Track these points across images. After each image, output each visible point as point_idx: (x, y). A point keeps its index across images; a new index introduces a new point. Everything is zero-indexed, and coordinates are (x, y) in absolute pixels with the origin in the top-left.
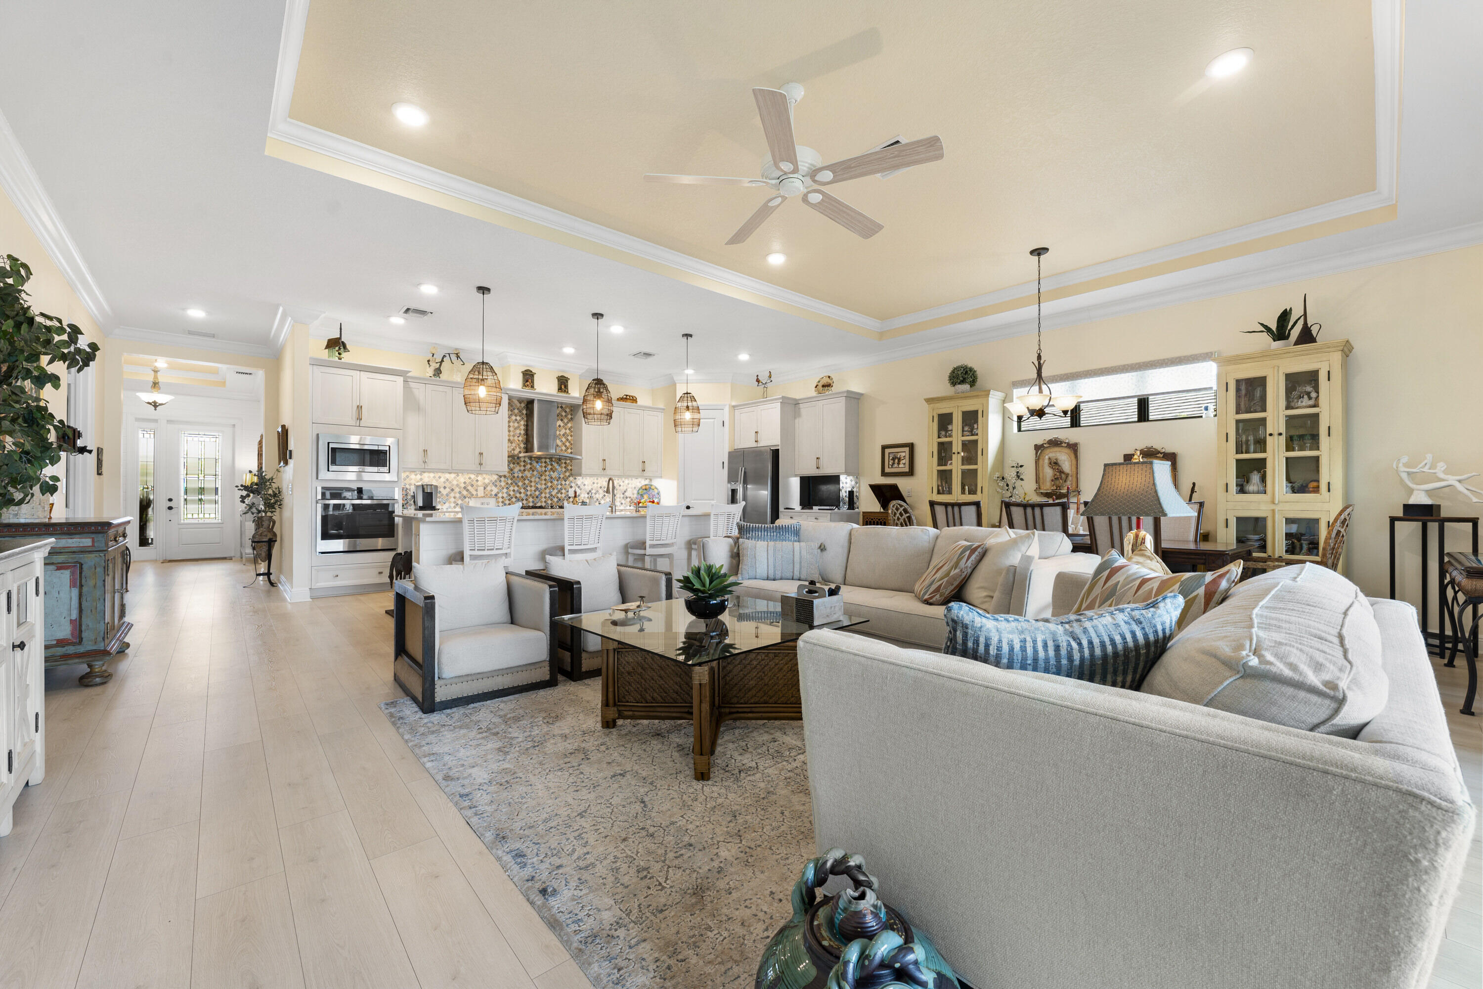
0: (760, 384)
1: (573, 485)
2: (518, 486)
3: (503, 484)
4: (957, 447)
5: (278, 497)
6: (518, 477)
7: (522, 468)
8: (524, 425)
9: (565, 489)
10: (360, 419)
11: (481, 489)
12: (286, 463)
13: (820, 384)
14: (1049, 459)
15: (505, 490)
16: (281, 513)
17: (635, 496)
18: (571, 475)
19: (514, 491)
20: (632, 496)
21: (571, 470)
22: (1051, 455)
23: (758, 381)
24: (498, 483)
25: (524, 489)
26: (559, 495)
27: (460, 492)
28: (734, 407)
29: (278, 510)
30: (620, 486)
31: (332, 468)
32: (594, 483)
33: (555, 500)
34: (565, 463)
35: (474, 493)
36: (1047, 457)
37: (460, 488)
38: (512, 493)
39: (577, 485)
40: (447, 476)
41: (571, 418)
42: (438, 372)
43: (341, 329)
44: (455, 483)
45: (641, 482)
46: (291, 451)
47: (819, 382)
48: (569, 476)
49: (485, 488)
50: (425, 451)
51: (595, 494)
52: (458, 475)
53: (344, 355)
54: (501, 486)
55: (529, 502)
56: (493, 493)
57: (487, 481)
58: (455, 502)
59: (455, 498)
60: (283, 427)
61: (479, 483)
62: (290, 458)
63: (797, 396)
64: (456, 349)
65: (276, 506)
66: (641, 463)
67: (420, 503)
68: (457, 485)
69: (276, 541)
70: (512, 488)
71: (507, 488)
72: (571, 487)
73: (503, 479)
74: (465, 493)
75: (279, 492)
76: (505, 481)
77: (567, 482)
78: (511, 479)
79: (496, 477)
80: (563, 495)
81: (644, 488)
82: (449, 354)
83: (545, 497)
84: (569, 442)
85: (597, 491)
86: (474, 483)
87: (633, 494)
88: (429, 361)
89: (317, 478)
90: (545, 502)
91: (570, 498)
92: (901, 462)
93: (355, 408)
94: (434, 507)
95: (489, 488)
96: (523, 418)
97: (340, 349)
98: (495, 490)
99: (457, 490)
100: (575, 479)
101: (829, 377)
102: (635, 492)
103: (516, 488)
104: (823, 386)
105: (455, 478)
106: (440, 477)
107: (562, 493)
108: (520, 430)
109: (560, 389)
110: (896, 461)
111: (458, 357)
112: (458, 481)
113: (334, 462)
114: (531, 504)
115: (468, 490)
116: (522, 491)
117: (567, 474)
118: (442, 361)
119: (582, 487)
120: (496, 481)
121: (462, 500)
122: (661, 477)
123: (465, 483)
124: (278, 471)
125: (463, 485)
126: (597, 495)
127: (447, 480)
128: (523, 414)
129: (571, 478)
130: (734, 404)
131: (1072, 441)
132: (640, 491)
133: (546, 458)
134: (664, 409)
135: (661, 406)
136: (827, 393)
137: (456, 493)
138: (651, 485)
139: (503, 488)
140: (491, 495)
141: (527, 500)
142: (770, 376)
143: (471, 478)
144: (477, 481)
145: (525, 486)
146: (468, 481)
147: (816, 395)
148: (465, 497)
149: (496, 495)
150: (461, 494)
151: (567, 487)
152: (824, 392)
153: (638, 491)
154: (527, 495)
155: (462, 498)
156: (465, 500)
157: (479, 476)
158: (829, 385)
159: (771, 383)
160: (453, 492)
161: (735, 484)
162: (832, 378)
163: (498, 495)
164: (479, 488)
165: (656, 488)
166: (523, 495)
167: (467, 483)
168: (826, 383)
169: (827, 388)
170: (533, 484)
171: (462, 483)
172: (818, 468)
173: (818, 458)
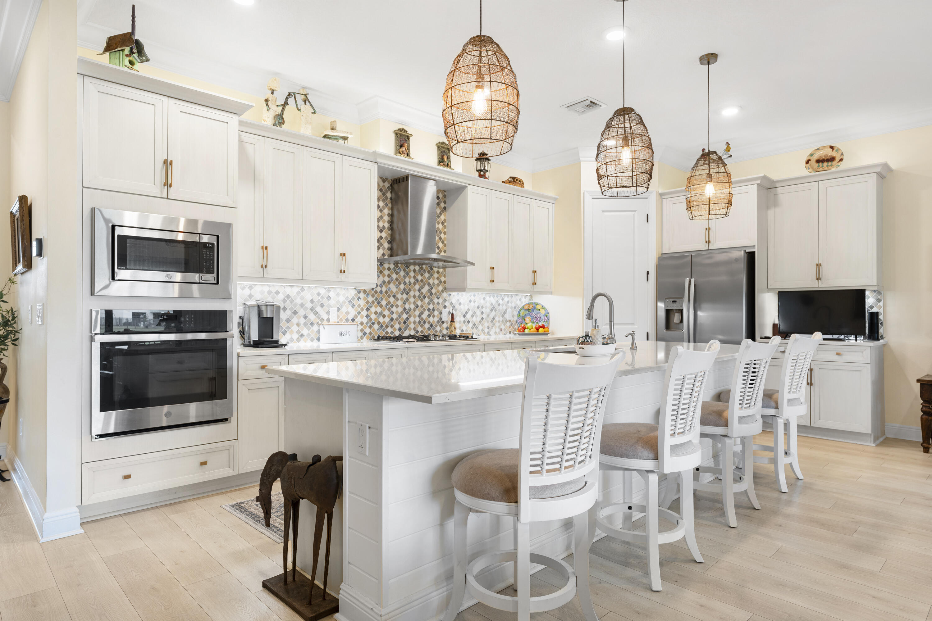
1: (447, 304)
2: (381, 306)
3: (362, 302)
5: (11, 326)
6: (381, 292)
7: (387, 279)
8: (388, 215)
9: (438, 310)
10: (168, 185)
11: (333, 311)
12: (29, 265)
13: (816, 157)
15: (365, 313)
16: (15, 354)
17: (516, 318)
18: (445, 289)
19: (376, 313)
20: (512, 319)
21: (445, 282)
24: (355, 302)
25: (389, 310)
26: (431, 319)
27: (305, 317)
28: (661, 195)
29: (11, 347)
30: (499, 305)
31: (122, 274)
32: (470, 301)
33: (427, 326)
34: (438, 272)
35: (325, 317)
37: (306, 310)
38: (373, 316)
39: (451, 304)
40: (288, 290)
41: (445, 208)
42: (280, 120)
43: (133, 16)
44: (298, 301)
45: (522, 301)
46: (40, 242)
47: (812, 155)
48: (443, 291)
49: (339, 309)
50: (265, 248)
51: (472, 316)
52: (302, 289)
53: (137, 66)
54: (359, 306)
55: (395, 329)
56: (350, 317)
57: (341, 299)
58: (298, 332)
59: (298, 325)
60: (23, 199)
61: (332, 302)
62: (40, 254)
63: (775, 176)
64: (304, 88)
65: (9, 342)
66: (531, 273)
67: (255, 336)
68: (302, 305)
69: (7, 401)
70: (373, 310)
71: (368, 309)
72: (445, 307)
73: (362, 295)
74: (312, 317)
75: (14, 318)
76: (364, 299)
77: (441, 301)
78: (373, 296)
79: (353, 293)
80: (436, 319)
81: (526, 307)
82: (294, 93)
83: (414, 322)
84: (443, 242)
85: (475, 313)
86: (325, 301)
87: (513, 316)
88: (267, 101)
89: (92, 293)
90: (415, 329)
91: (443, 322)
93: (160, 164)
94: (277, 341)
95: (344, 310)
96: (386, 205)
97: (132, 52)
98: (352, 313)
99: (301, 312)
100: (450, 295)
101: (832, 147)
102: (516, 313)
103: (379, 310)
104: (818, 161)
105: (298, 293)
106: (277, 293)
107: (434, 316)
108: (384, 222)
109: (441, 161)
111: (306, 101)
112: (302, 298)
113: (123, 263)
114: (397, 333)
115: (316, 313)
116: (387, 313)
117: (440, 288)
118: (286, 103)
119: (457, 306)
120: (353, 298)
122: (551, 293)
123: (312, 301)
124: (12, 281)
125: (309, 305)
126: (474, 318)
127: (288, 296)
128: (387, 198)
129: (445, 295)
130: (661, 191)
132: (522, 312)
133: (415, 264)
134: (555, 199)
135: (552, 194)
136: (833, 169)
137: (299, 318)
138: (537, 304)
139: (362, 310)
140: (347, 320)
141: (392, 326)
142: (728, 149)
143: (321, 294)
144: (329, 298)
145: (390, 306)
146: (316, 298)
147: (810, 174)
148: (312, 324)
149: (353, 320)
150: (307, 318)
151: (441, 307)
152: (826, 168)
153: (519, 312)
154: (392, 319)
155: (309, 325)
156: (312, 328)
157: (332, 291)
158: (832, 159)
159: (730, 158)
160: (296, 316)
161: (673, 302)
162: (835, 149)
163: (357, 320)
164: (331, 309)
165: (543, 307)
166: (387, 320)
167: (315, 302)
168: (826, 156)
169: (830, 163)
170: (400, 303)
171: (309, 302)
172: (819, 278)
173: (819, 265)
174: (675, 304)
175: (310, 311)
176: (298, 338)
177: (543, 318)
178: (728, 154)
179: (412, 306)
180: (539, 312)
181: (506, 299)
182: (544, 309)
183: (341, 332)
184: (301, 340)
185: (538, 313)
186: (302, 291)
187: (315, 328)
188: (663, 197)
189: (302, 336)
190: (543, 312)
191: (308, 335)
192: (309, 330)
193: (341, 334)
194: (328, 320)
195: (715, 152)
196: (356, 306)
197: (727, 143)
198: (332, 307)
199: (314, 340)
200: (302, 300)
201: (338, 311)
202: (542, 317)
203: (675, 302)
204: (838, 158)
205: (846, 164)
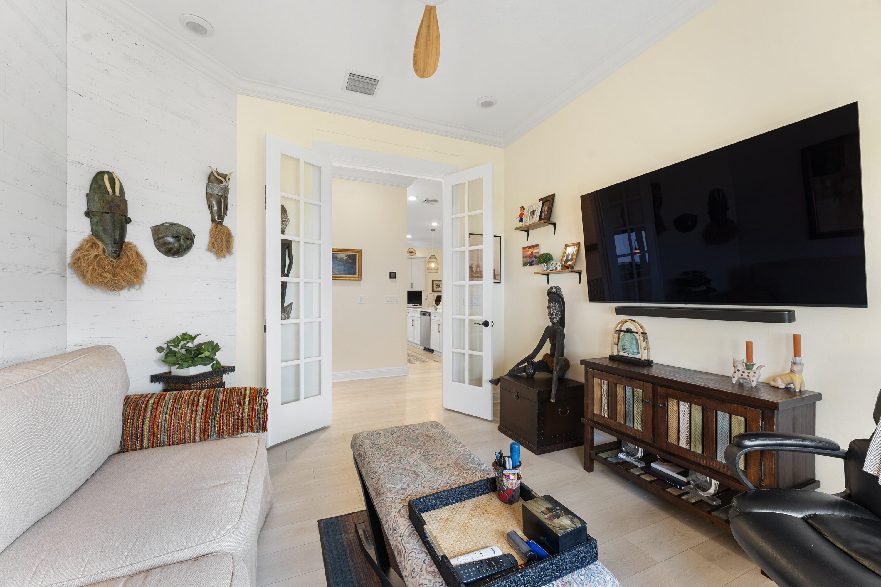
13: (409, 251)
101: (413, 249)
104: (409, 252)
110: (438, 286)
147: (408, 255)
152: (412, 255)
158: (413, 252)
172: (412, 288)
173: (412, 284)
204: (414, 253)
205: (417, 255)
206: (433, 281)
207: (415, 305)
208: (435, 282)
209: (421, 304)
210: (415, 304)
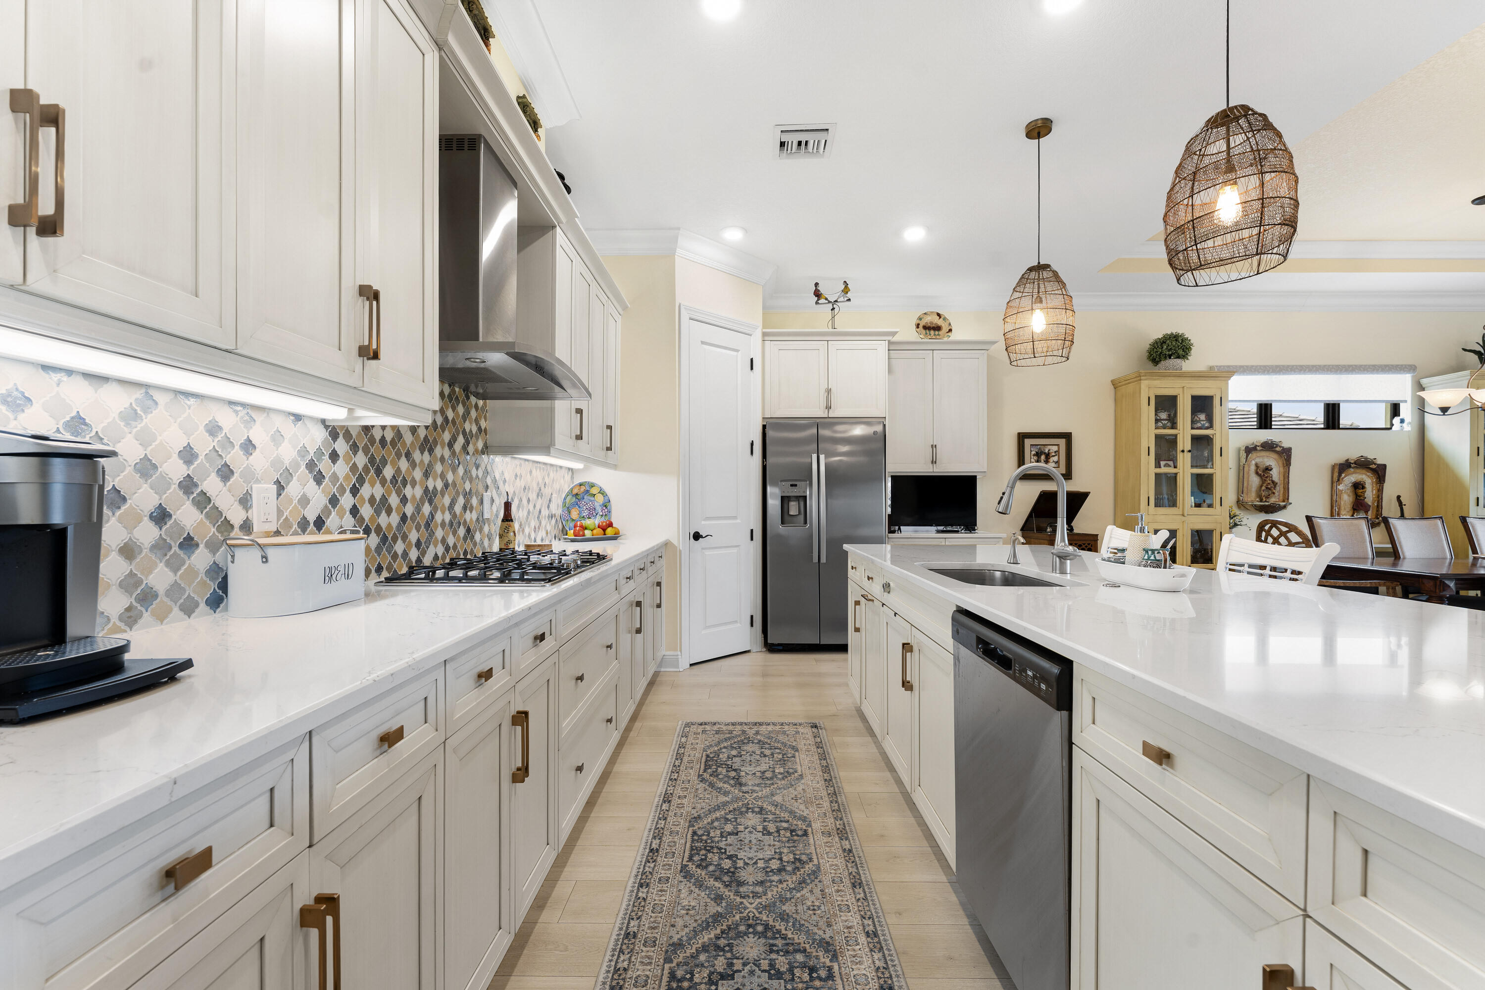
0: (822, 301)
1: (489, 480)
2: (383, 482)
3: (341, 469)
4: (1184, 442)
11: (263, 493)
13: (922, 324)
14: (1257, 466)
15: (347, 501)
17: (560, 511)
18: (487, 448)
19: (372, 500)
20: (557, 513)
21: (487, 430)
22: (1258, 460)
23: (818, 294)
24: (324, 465)
25: (398, 492)
26: (468, 516)
27: (161, 516)
32: (516, 476)
33: (462, 532)
34: (477, 407)
35: (236, 516)
36: (1253, 462)
37: (161, 487)
38: (366, 511)
39: (494, 480)
47: (920, 319)
48: (484, 451)
49: (279, 488)
51: (519, 507)
54: (334, 477)
55: (410, 546)
56: (311, 514)
57: (286, 452)
61: (259, 461)
66: (607, 431)
68: (146, 468)
70: (366, 491)
71: (355, 491)
73: (341, 445)
76: (346, 458)
78: (365, 448)
80: (474, 515)
81: (576, 491)
83: (443, 525)
85: (521, 500)
86: (234, 457)
90: (443, 542)
91: (484, 522)
92: (1052, 459)
95: (294, 489)
98: (317, 499)
100: (494, 461)
101: (939, 315)
102: (561, 502)
103: (378, 491)
104: (925, 328)
107: (471, 509)
110: (1043, 457)
112: (144, 439)
114: (413, 558)
115: (203, 501)
116: (394, 500)
117: (480, 444)
119: (501, 486)
120: (319, 454)
121: (174, 565)
123: (188, 455)
125: (176, 470)
129: (486, 459)
131: (1286, 445)
132: (571, 501)
136: (942, 340)
138: (592, 485)
139: (342, 490)
140: (303, 525)
141: (405, 538)
142: (846, 290)
143: (220, 428)
144: (249, 446)
145: (399, 482)
146: (204, 445)
147: (920, 340)
148: (189, 544)
149: (319, 523)
150: (169, 523)
151: (481, 488)
152: (934, 337)
153: (565, 499)
154: (404, 518)
155: (175, 548)
156: (188, 562)
157: (258, 423)
158: (938, 328)
159: (848, 303)
160: (118, 513)
161: (792, 485)
162: (942, 317)
163: (328, 523)
164: (254, 486)
165: (602, 492)
166: (395, 519)
167: (201, 457)
168: (931, 323)
169: (937, 333)
170: (418, 474)
171: (175, 456)
172: (934, 462)
173: (934, 447)
174: (795, 489)
175: (181, 493)
176: (129, 609)
177: (599, 509)
178: (846, 297)
179: (439, 485)
180: (593, 499)
181: (552, 475)
182: (602, 494)
183: (330, 569)
184: (140, 615)
185: (591, 501)
186: (146, 410)
187: (201, 559)
188: (766, 338)
189: (147, 597)
190: (600, 499)
191: (175, 590)
192: (175, 571)
193: (330, 575)
194: (247, 527)
195: (1048, 266)
196: (327, 479)
197: (845, 282)
198: (258, 481)
199: (197, 605)
200: (145, 445)
201: (279, 495)
202: (597, 509)
203: (796, 485)
204: (945, 328)
205: (955, 336)
206: (1022, 437)
207: (949, 528)
208: (1028, 442)
209: (970, 525)
210: (946, 525)
